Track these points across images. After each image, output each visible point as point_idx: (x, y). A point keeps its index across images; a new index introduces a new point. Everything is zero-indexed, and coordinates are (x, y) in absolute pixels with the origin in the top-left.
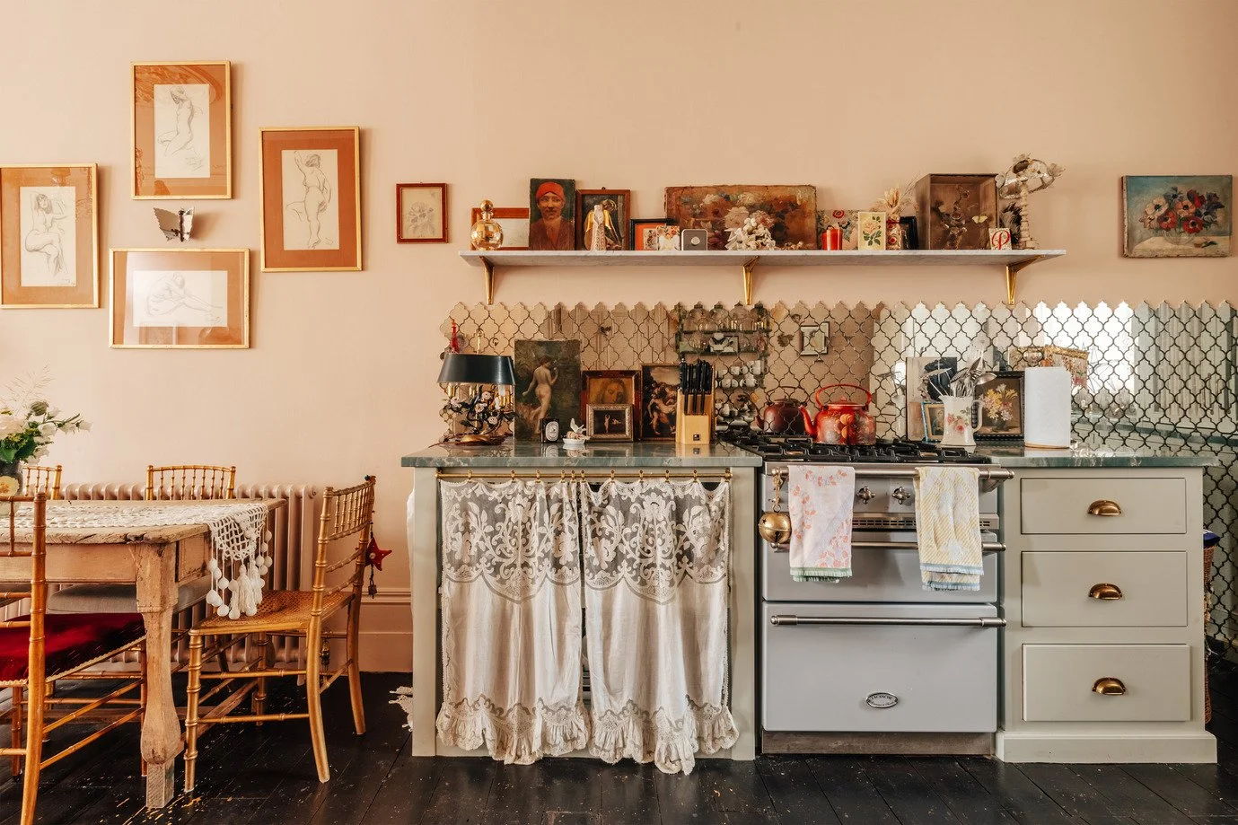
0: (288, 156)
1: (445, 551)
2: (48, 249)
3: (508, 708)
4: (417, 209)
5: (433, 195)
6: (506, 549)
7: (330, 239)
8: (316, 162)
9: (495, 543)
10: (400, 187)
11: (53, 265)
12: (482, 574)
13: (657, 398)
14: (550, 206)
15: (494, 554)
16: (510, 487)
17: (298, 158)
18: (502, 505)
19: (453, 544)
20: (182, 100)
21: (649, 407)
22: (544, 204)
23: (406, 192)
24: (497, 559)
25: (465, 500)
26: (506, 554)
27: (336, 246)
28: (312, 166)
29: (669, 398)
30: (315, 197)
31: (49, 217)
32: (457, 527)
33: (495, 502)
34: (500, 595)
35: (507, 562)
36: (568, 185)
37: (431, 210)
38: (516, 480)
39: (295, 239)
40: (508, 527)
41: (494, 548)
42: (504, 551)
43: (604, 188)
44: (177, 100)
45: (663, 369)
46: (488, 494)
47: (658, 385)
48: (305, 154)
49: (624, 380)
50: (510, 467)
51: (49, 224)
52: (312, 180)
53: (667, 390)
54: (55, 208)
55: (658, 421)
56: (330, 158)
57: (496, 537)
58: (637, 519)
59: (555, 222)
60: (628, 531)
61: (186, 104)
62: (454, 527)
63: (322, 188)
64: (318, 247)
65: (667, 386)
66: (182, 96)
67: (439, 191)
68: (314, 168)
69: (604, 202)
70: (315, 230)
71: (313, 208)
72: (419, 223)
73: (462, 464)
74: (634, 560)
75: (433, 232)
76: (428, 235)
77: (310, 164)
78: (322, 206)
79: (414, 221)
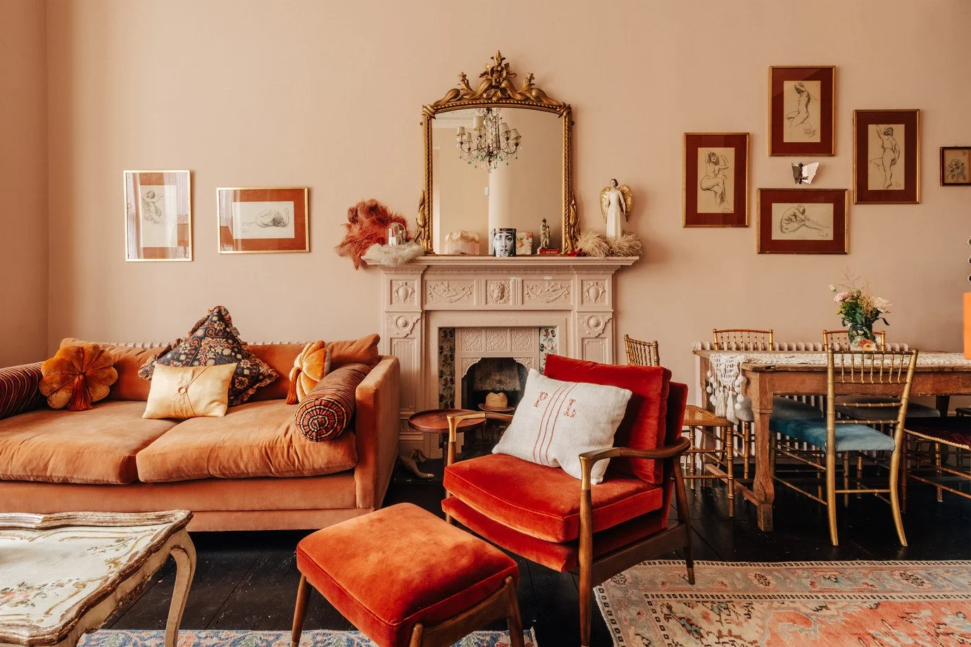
0: (872, 129)
2: (716, 188)
4: (954, 163)
5: (964, 154)
8: (890, 132)
10: (943, 149)
11: (719, 200)
17: (878, 130)
20: (803, 92)
23: (947, 152)
27: (902, 187)
30: (889, 155)
31: (717, 168)
37: (963, 164)
44: (799, 91)
48: (883, 127)
51: (717, 172)
52: (887, 145)
54: (721, 162)
56: (899, 130)
61: (805, 94)
63: (894, 150)
64: (890, 188)
66: (802, 89)
67: (968, 152)
68: (889, 136)
70: (888, 177)
71: (887, 162)
72: (955, 173)
75: (965, 179)
76: (961, 181)
77: (886, 134)
78: (893, 161)
79: (952, 171)
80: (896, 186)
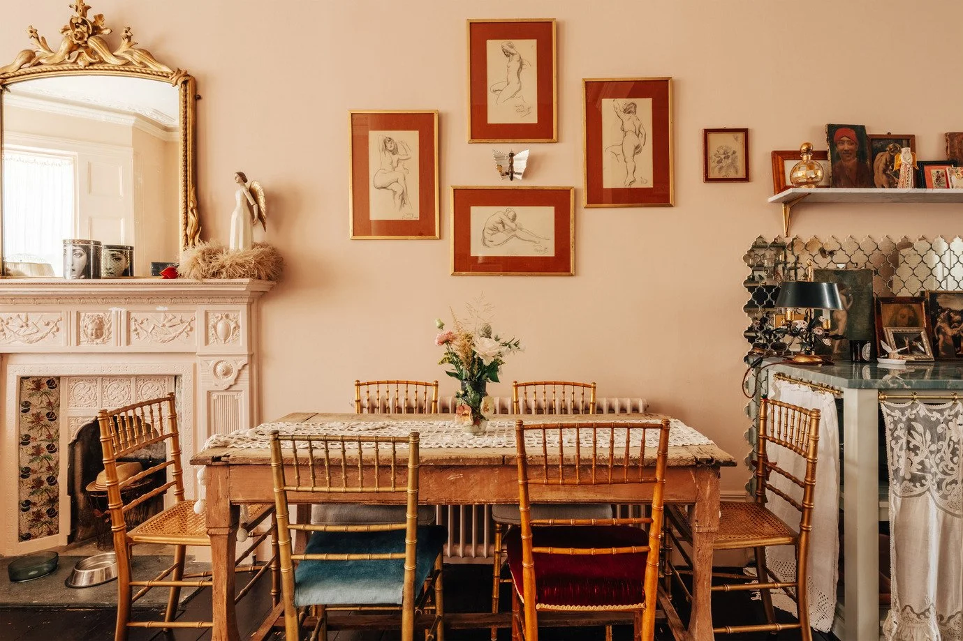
1: (891, 468)
2: (394, 186)
3: (949, 615)
4: (722, 151)
5: (736, 139)
6: (947, 466)
7: (645, 178)
8: (633, 109)
9: (938, 461)
10: (707, 132)
11: (398, 202)
12: (929, 490)
13: (943, 321)
14: (846, 148)
15: (938, 472)
16: (951, 409)
17: (617, 106)
18: (944, 425)
19: (899, 461)
20: (513, 54)
21: (935, 330)
22: (840, 147)
23: (712, 136)
24: (940, 476)
25: (909, 420)
26: (947, 471)
27: (650, 185)
28: (629, 113)
29: (954, 322)
30: (632, 141)
31: (395, 158)
32: (902, 445)
33: (938, 422)
34: (944, 509)
35: (949, 479)
36: (860, 130)
37: (734, 153)
38: (958, 401)
39: (612, 178)
40: (949, 445)
41: (938, 465)
42: (945, 469)
43: (889, 133)
44: (508, 54)
45: (948, 296)
46: (930, 415)
47: (943, 310)
48: (622, 102)
49: (914, 305)
50: (950, 389)
51: (395, 164)
52: (629, 126)
53: (952, 315)
54: (401, 150)
55: (944, 342)
56: (645, 106)
57: (939, 455)
59: (851, 162)
61: (516, 58)
62: (899, 445)
63: (638, 133)
64: (634, 186)
65: (951, 310)
66: (512, 51)
67: (741, 136)
68: (631, 114)
69: (891, 146)
70: (631, 171)
71: (629, 151)
72: (724, 164)
73: (906, 386)
75: (737, 172)
76: (732, 175)
77: (627, 111)
78: (637, 149)
79: (719, 162)
80: (642, 182)
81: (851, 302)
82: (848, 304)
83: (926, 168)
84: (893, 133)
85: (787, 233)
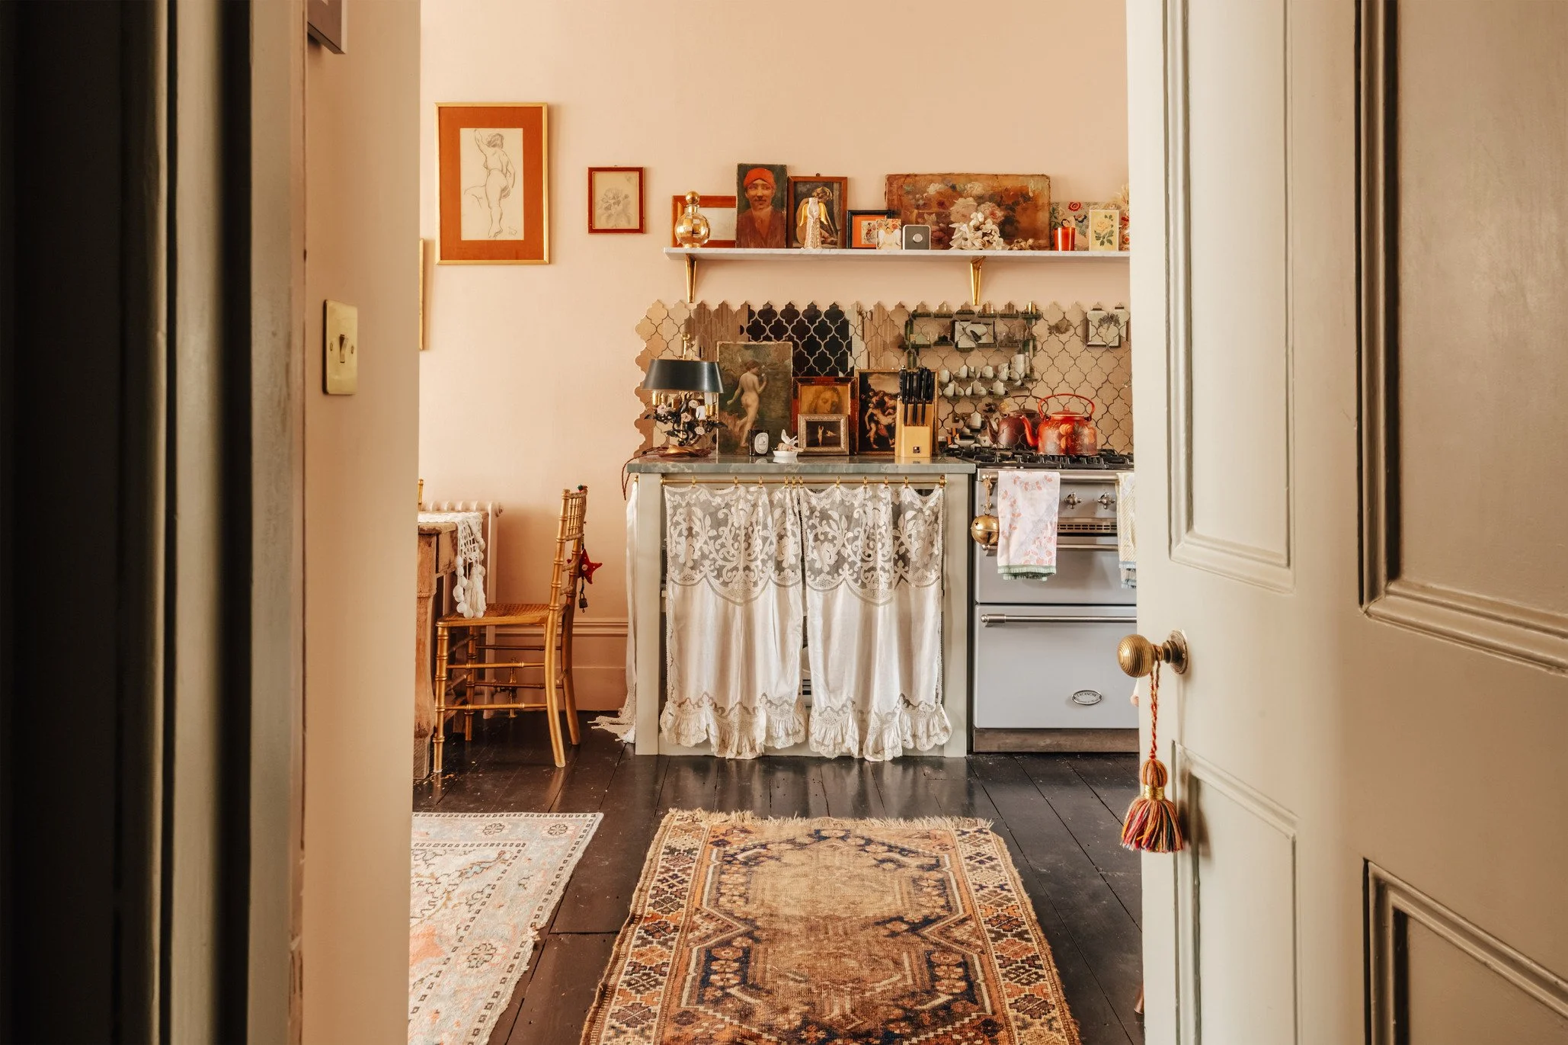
0: (467, 135)
1: (670, 555)
3: (730, 707)
4: (611, 196)
5: (629, 180)
6: (728, 553)
7: (514, 229)
8: (499, 142)
9: (718, 547)
10: (592, 171)
12: (705, 576)
13: (876, 407)
14: (760, 194)
15: (717, 558)
16: (733, 493)
17: (478, 137)
18: (725, 511)
19: (677, 547)
21: (866, 419)
22: (752, 192)
23: (598, 176)
24: (720, 562)
25: (688, 504)
26: (729, 558)
27: (520, 236)
28: (494, 146)
29: (888, 408)
30: (498, 181)
32: (681, 530)
33: (718, 509)
34: (724, 597)
35: (729, 566)
36: (779, 171)
37: (626, 197)
38: (739, 485)
39: (473, 229)
40: (731, 531)
41: (717, 551)
42: (726, 554)
43: (818, 175)
45: (882, 376)
46: (711, 499)
47: (876, 394)
48: (486, 133)
49: (839, 388)
50: (733, 473)
52: (493, 163)
53: (886, 399)
55: (876, 433)
56: (514, 138)
57: (719, 541)
58: (858, 523)
59: (765, 212)
60: (850, 535)
62: (678, 531)
63: (505, 172)
64: (499, 238)
65: (885, 394)
67: (636, 175)
68: (496, 148)
69: (819, 190)
70: (496, 218)
71: (495, 194)
72: (613, 211)
73: (686, 471)
74: (854, 563)
75: (629, 222)
76: (624, 225)
77: (491, 144)
78: (504, 192)
79: (608, 208)
80: (510, 233)
81: (765, 383)
82: (760, 384)
83: (856, 219)
84: (824, 174)
85: (691, 298)
